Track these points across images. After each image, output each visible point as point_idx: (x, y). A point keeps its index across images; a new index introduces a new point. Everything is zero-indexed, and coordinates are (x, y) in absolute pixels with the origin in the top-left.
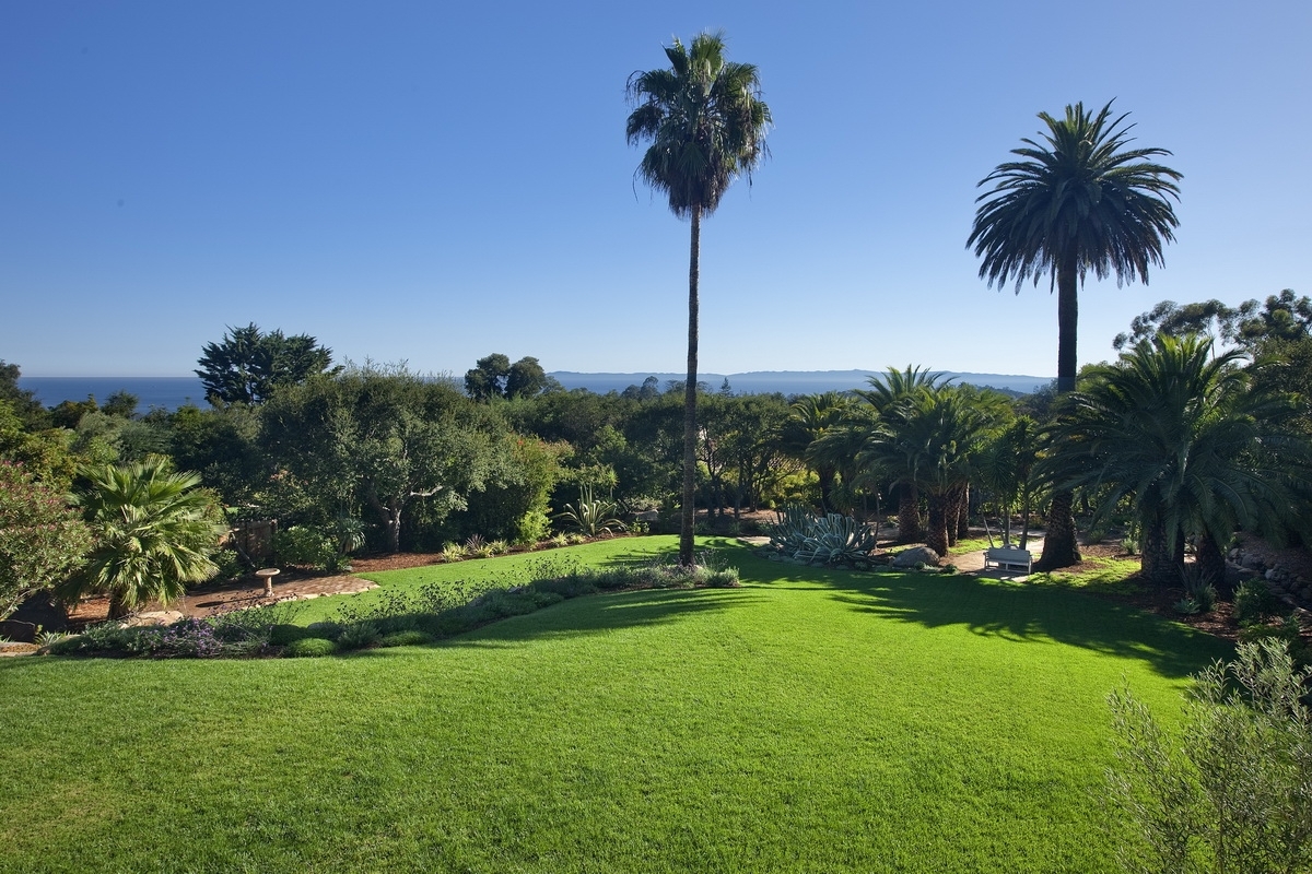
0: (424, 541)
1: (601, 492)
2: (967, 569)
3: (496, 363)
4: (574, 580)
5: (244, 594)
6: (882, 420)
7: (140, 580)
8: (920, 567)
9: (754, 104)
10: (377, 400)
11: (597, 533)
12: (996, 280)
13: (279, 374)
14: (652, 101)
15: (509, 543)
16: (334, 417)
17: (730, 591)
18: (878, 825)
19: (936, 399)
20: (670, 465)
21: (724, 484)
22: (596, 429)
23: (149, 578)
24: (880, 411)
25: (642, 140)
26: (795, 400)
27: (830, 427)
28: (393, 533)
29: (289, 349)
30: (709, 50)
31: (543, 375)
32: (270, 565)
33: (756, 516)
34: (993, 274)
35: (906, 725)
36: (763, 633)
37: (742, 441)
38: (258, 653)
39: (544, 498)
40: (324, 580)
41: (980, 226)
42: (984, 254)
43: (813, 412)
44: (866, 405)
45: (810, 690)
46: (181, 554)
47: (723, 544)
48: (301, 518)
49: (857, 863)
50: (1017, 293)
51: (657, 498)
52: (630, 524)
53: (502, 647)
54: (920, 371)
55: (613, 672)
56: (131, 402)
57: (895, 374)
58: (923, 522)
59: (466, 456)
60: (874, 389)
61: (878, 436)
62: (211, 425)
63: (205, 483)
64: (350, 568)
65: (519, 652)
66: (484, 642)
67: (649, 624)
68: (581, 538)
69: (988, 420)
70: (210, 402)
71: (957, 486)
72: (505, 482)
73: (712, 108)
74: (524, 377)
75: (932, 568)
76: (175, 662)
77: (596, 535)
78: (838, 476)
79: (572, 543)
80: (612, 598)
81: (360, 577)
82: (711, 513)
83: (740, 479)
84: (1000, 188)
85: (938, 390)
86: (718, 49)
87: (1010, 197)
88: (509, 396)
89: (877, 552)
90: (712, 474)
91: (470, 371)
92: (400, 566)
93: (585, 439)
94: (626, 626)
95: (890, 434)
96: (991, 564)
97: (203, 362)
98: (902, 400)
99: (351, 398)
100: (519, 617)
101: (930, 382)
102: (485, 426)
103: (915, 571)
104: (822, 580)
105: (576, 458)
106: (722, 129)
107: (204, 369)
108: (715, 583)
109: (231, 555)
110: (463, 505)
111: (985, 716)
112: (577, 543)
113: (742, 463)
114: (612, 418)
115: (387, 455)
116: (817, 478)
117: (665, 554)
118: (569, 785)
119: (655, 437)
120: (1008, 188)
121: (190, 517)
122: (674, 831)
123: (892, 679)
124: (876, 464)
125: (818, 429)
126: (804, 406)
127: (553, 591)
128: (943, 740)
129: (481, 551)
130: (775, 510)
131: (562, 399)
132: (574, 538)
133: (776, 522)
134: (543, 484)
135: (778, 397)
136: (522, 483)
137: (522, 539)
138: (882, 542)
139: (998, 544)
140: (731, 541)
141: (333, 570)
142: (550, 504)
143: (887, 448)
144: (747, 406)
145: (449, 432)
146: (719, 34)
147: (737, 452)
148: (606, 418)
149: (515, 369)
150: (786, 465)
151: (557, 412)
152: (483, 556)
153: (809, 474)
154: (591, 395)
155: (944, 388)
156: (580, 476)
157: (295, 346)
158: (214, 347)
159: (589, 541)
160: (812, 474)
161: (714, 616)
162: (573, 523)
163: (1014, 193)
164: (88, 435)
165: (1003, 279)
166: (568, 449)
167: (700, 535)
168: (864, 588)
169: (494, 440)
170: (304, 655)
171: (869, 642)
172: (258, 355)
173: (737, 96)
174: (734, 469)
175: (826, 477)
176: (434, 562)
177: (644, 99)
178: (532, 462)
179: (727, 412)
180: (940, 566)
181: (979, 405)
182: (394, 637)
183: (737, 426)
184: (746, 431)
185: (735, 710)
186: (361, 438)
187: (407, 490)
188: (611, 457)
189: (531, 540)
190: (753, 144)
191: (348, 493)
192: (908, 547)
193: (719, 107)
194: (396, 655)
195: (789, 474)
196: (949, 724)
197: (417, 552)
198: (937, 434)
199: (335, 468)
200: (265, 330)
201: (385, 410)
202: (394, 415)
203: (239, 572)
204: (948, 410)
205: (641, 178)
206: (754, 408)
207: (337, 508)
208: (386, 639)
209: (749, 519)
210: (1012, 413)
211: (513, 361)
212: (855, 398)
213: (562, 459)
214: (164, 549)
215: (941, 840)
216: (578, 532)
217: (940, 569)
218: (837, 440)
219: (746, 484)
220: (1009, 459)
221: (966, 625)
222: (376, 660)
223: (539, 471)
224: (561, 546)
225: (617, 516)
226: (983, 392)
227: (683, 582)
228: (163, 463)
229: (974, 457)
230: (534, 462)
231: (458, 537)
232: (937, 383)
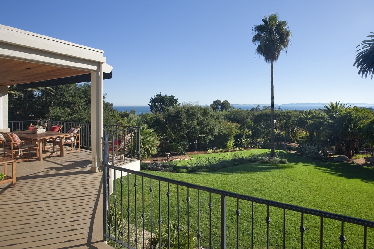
0: (203, 148)
1: (247, 137)
2: (359, 163)
3: (218, 102)
4: (242, 159)
5: (163, 158)
6: (329, 118)
7: (142, 153)
8: (343, 162)
9: (287, 31)
10: (191, 112)
11: (247, 148)
12: (364, 75)
13: (166, 105)
14: (259, 33)
15: (224, 149)
16: (182, 116)
17: (285, 164)
18: (334, 229)
19: (346, 111)
20: (266, 130)
21: (281, 135)
22: (245, 119)
23: (144, 153)
24: (328, 115)
25: (257, 43)
26: (300, 112)
27: (312, 120)
28: (195, 145)
29: (169, 99)
30: (273, 18)
31: (230, 105)
32: (168, 152)
33: (291, 145)
34: (363, 73)
35: (341, 204)
36: (296, 176)
37: (286, 123)
38: (171, 171)
39: (232, 138)
40: (180, 156)
41: (358, 59)
42: (360, 67)
43: (307, 115)
44: (323, 113)
45: (311, 192)
46: (150, 148)
47: (282, 152)
48: (174, 140)
49: (328, 237)
50: (372, 79)
51: (262, 139)
52: (256, 146)
53: (227, 174)
54: (340, 103)
55: (256, 183)
56: (134, 112)
57: (332, 104)
58: (343, 149)
59: (213, 126)
60: (326, 108)
61: (327, 122)
62: (155, 117)
63: (155, 131)
64: (186, 154)
65: (232, 176)
66: (222, 173)
67: (264, 171)
68: (242, 149)
69: (364, 118)
70: (152, 112)
71: (354, 138)
72: (223, 133)
73: (275, 33)
74: (225, 105)
75: (347, 162)
76: (154, 172)
77: (246, 148)
78: (315, 134)
79: (240, 150)
80: (253, 164)
81: (188, 156)
82: (278, 143)
83: (286, 134)
84: (364, 47)
85: (346, 108)
86: (276, 17)
87: (367, 50)
88: (222, 110)
89: (329, 157)
90: (278, 132)
91: (211, 104)
92: (197, 154)
93: (242, 122)
94: (258, 171)
95: (331, 122)
96: (367, 162)
97: (150, 102)
98: (335, 111)
99: (186, 111)
100: (230, 168)
101: (344, 106)
102: (218, 118)
103: (341, 163)
104: (312, 164)
105: (240, 127)
106: (278, 38)
107: (150, 104)
108: (281, 162)
109: (159, 149)
110: (213, 139)
111: (367, 204)
112: (241, 150)
113: (286, 129)
114: (249, 117)
115: (194, 126)
116: (309, 134)
117: (266, 154)
118: (248, 208)
119: (262, 122)
120: (367, 47)
121: (152, 139)
122: (276, 222)
123: (336, 191)
124: (327, 131)
125: (308, 120)
126: (304, 113)
127: (238, 162)
128: (353, 209)
129: (217, 151)
130: (296, 143)
131: (236, 112)
132: (241, 149)
133: (297, 147)
134: (232, 134)
135: (296, 111)
136: (227, 134)
137: (227, 149)
138: (330, 154)
139: (369, 156)
140: (284, 152)
141: (182, 154)
142: (234, 139)
143: (331, 126)
144: (287, 113)
145: (209, 120)
146: (276, 13)
147: (284, 126)
148: (248, 117)
149: (223, 103)
150: (299, 131)
151: (235, 115)
152: (218, 153)
153: (306, 133)
154: (243, 110)
155: (348, 108)
156: (242, 132)
157: (170, 98)
158: (152, 99)
159: (244, 150)
160: (307, 133)
161: (282, 171)
162: (240, 145)
163: (368, 49)
164: (130, 119)
165: (366, 75)
166: (238, 125)
167: (276, 149)
168: (326, 166)
169: (220, 122)
170: (181, 173)
171: (328, 181)
172: (162, 100)
173: (282, 29)
174: (284, 131)
175: (311, 134)
176: (206, 153)
177: (257, 32)
178: (229, 128)
179: (281, 115)
180: (350, 162)
181: (360, 113)
182: (200, 170)
183: (284, 119)
184: (287, 121)
185: (290, 195)
186: (188, 121)
187: (199, 135)
188: (249, 127)
189: (229, 149)
190: (287, 42)
191: (185, 135)
192: (339, 156)
193: (277, 33)
194: (202, 174)
195: (300, 133)
196: (354, 205)
197: (202, 151)
198: (347, 122)
199: (182, 129)
200: (163, 95)
201: (193, 114)
202: (195, 115)
203: (162, 153)
204: (350, 114)
205: (257, 53)
206: (289, 114)
207: (182, 138)
208: (199, 170)
209: (289, 146)
210: (372, 115)
211: (222, 101)
212: (319, 111)
213: (237, 127)
214: (147, 146)
215: (353, 235)
216: (242, 147)
217: (350, 163)
218: (315, 123)
219: (287, 135)
220: (372, 130)
221: (359, 179)
222: (197, 175)
223: (231, 130)
224: (237, 151)
225: (252, 143)
226: (361, 109)
227: (272, 161)
228: (146, 126)
229: (359, 129)
230: (230, 128)
231: (211, 147)
232: (346, 106)
